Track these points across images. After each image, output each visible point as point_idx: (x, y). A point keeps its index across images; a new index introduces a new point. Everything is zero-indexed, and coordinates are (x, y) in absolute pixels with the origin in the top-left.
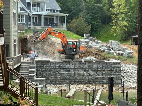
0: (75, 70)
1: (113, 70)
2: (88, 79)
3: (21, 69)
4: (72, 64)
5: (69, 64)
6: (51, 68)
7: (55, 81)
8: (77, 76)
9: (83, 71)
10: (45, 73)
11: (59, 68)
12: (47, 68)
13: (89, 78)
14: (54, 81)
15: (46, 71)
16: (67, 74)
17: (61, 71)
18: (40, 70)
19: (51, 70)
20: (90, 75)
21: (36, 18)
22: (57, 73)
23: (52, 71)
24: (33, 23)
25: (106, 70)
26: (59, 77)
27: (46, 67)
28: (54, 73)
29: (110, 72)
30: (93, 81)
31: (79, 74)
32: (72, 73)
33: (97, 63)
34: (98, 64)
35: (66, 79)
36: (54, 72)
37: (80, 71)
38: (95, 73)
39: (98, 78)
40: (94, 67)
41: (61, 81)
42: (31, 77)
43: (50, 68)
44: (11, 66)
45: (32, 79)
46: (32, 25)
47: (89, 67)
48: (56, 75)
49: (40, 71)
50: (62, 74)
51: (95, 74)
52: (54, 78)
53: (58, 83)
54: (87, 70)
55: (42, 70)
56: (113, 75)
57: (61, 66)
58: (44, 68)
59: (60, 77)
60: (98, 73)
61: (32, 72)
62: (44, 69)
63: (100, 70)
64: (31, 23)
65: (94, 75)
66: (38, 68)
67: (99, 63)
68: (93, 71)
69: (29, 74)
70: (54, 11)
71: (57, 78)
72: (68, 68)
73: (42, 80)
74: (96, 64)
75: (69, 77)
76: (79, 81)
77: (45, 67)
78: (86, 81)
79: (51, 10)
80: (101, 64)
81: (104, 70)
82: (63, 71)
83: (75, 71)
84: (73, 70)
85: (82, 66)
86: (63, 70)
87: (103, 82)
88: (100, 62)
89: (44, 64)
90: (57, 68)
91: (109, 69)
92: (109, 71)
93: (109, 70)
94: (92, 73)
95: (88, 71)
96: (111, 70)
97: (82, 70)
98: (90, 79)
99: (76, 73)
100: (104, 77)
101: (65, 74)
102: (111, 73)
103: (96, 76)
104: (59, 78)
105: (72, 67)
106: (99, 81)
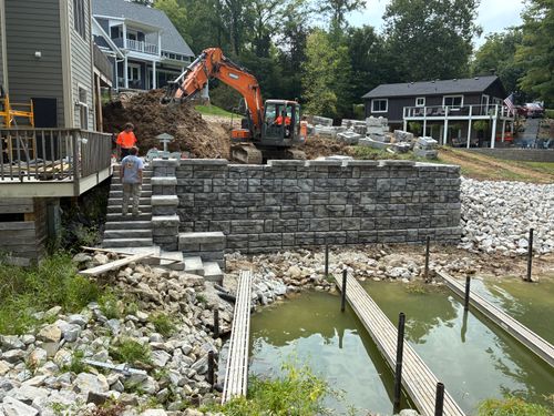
0: (315, 197)
1: (437, 193)
2: (358, 227)
3: (113, 196)
4: (305, 174)
5: (293, 174)
6: (229, 189)
7: (247, 239)
8: (322, 218)
9: (344, 202)
10: (208, 211)
11: (261, 190)
12: (217, 189)
13: (364, 225)
14: (244, 239)
15: (211, 203)
16: (289, 210)
17: (267, 200)
18: (187, 197)
19: (230, 198)
20: (366, 213)
21: (135, 70)
22: (252, 209)
23: (233, 202)
24: (130, 83)
25: (416, 193)
26: (261, 224)
27: (212, 186)
28: (241, 210)
29: (429, 201)
30: (376, 234)
31: (331, 213)
32: (306, 207)
33: (389, 172)
34: (392, 173)
35: (286, 229)
36: (243, 207)
37: (332, 200)
38: (382, 206)
39: (392, 224)
40: (379, 187)
41: (268, 239)
42: (164, 231)
43: (225, 191)
44: (67, 179)
45: (171, 239)
46: (127, 87)
47: (363, 187)
48: (249, 217)
49: (189, 204)
50: (270, 211)
51: (381, 211)
52: (241, 229)
53: (256, 244)
54: (358, 195)
55: (195, 199)
56: (436, 212)
57: (267, 182)
58: (202, 191)
59: (263, 225)
60: (393, 206)
61: (163, 209)
62: (203, 196)
63: (398, 194)
64: (124, 80)
65: (380, 214)
66: (181, 190)
67: (396, 172)
68: (374, 201)
69: (154, 219)
70: (179, 57)
71: (253, 226)
72: (291, 190)
73: (214, 244)
74: (386, 174)
75: (294, 221)
76: (331, 236)
77: (207, 189)
78: (353, 234)
79: (172, 56)
80: (401, 173)
81: (409, 194)
82: (273, 201)
83: (318, 201)
84: (307, 198)
85: (338, 182)
86: (274, 196)
87: (406, 235)
88: (399, 167)
89: (205, 177)
90: (253, 189)
91: (426, 193)
92: (425, 200)
93: (426, 196)
94: (371, 207)
95: (358, 200)
96: (433, 196)
97: (338, 196)
98: (365, 229)
99: (321, 209)
100: (412, 218)
101: (280, 212)
102: (431, 205)
103: (386, 215)
104: (259, 228)
105: (306, 187)
106: (396, 234)
